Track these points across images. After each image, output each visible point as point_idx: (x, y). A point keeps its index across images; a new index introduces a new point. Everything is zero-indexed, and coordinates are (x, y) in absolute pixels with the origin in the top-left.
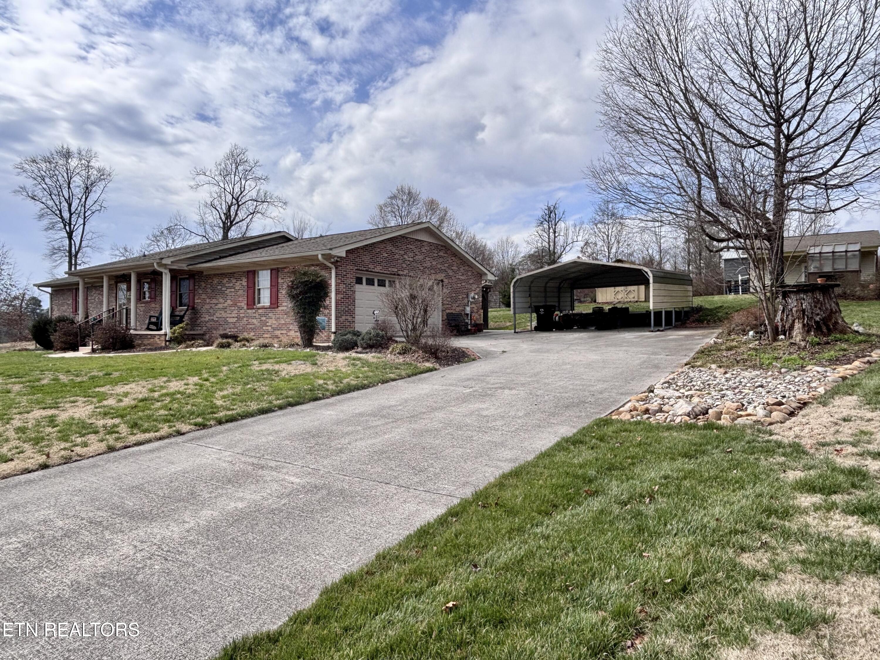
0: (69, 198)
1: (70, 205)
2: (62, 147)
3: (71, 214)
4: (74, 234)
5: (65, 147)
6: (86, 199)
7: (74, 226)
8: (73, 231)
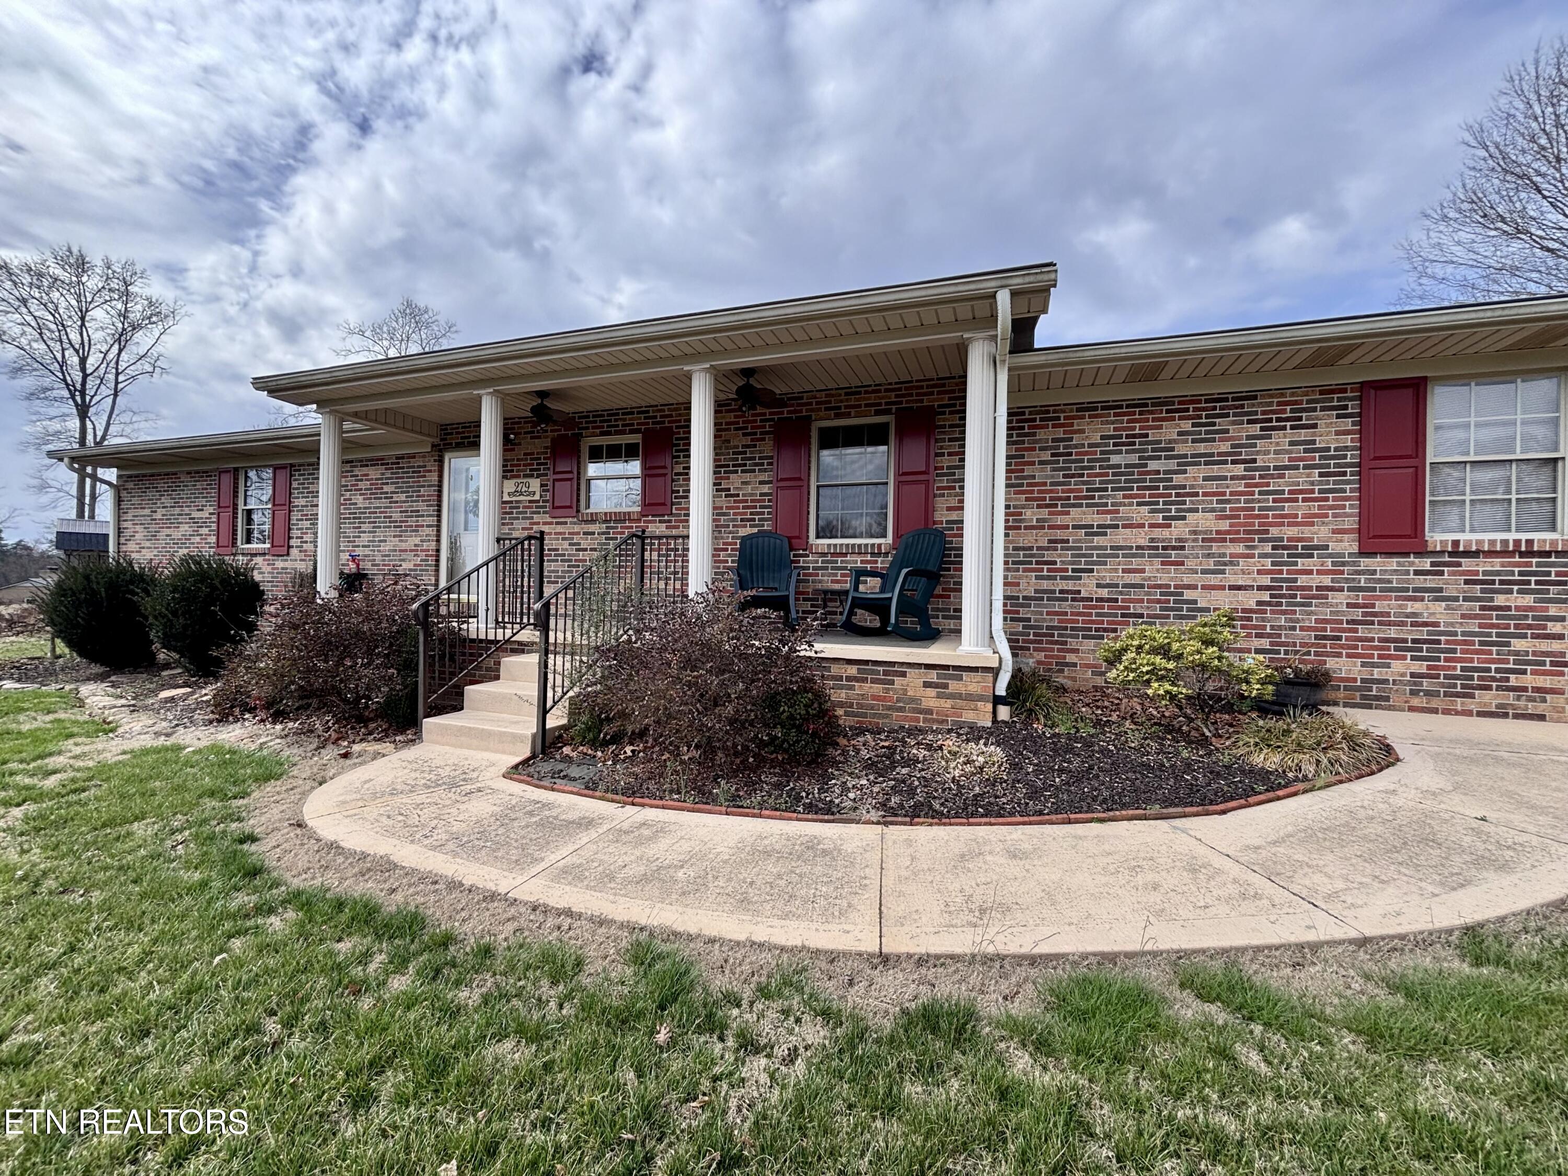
0: (83, 343)
1: (83, 361)
2: (69, 250)
3: (85, 376)
4: (92, 410)
5: (75, 251)
6: (120, 351)
7: (92, 397)
8: (89, 406)
